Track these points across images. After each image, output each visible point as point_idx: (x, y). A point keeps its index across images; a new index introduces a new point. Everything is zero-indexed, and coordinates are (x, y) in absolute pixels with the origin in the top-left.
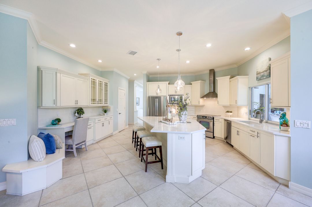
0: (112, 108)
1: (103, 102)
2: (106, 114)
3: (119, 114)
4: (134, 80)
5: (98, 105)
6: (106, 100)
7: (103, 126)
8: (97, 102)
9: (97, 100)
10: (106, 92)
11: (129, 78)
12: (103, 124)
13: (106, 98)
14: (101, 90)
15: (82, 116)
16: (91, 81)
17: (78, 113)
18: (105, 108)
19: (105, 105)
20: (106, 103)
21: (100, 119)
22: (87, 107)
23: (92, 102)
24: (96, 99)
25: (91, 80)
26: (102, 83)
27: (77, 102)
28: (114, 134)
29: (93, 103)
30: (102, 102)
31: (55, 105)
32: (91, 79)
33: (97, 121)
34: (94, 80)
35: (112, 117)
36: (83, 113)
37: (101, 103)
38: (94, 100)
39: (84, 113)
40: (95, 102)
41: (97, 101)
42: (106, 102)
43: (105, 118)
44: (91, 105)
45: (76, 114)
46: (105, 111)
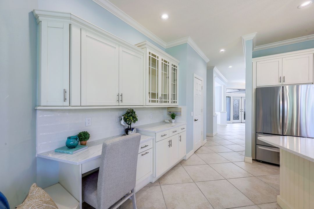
0: (184, 111)
1: (170, 100)
2: (173, 121)
3: (195, 120)
4: (213, 67)
5: (161, 104)
6: (174, 96)
7: (170, 145)
8: (159, 100)
9: (160, 95)
10: (174, 82)
11: (207, 60)
12: (170, 141)
13: (174, 92)
14: (166, 76)
15: (133, 125)
16: (150, 57)
17: (125, 120)
18: (173, 110)
19: (173, 105)
20: (174, 102)
21: (164, 133)
22: (143, 109)
23: (151, 99)
24: (158, 94)
25: (148, 55)
26: (167, 64)
27: (120, 98)
28: (187, 158)
29: (153, 101)
30: (167, 100)
31: (67, 103)
32: (150, 53)
33: (158, 138)
34: (155, 56)
35: (185, 127)
36: (135, 119)
37: (165, 102)
38: (154, 95)
39: (137, 120)
40: (156, 99)
41: (159, 97)
42: (174, 99)
43: (174, 130)
44: (148, 103)
45: (123, 122)
46: (173, 116)
